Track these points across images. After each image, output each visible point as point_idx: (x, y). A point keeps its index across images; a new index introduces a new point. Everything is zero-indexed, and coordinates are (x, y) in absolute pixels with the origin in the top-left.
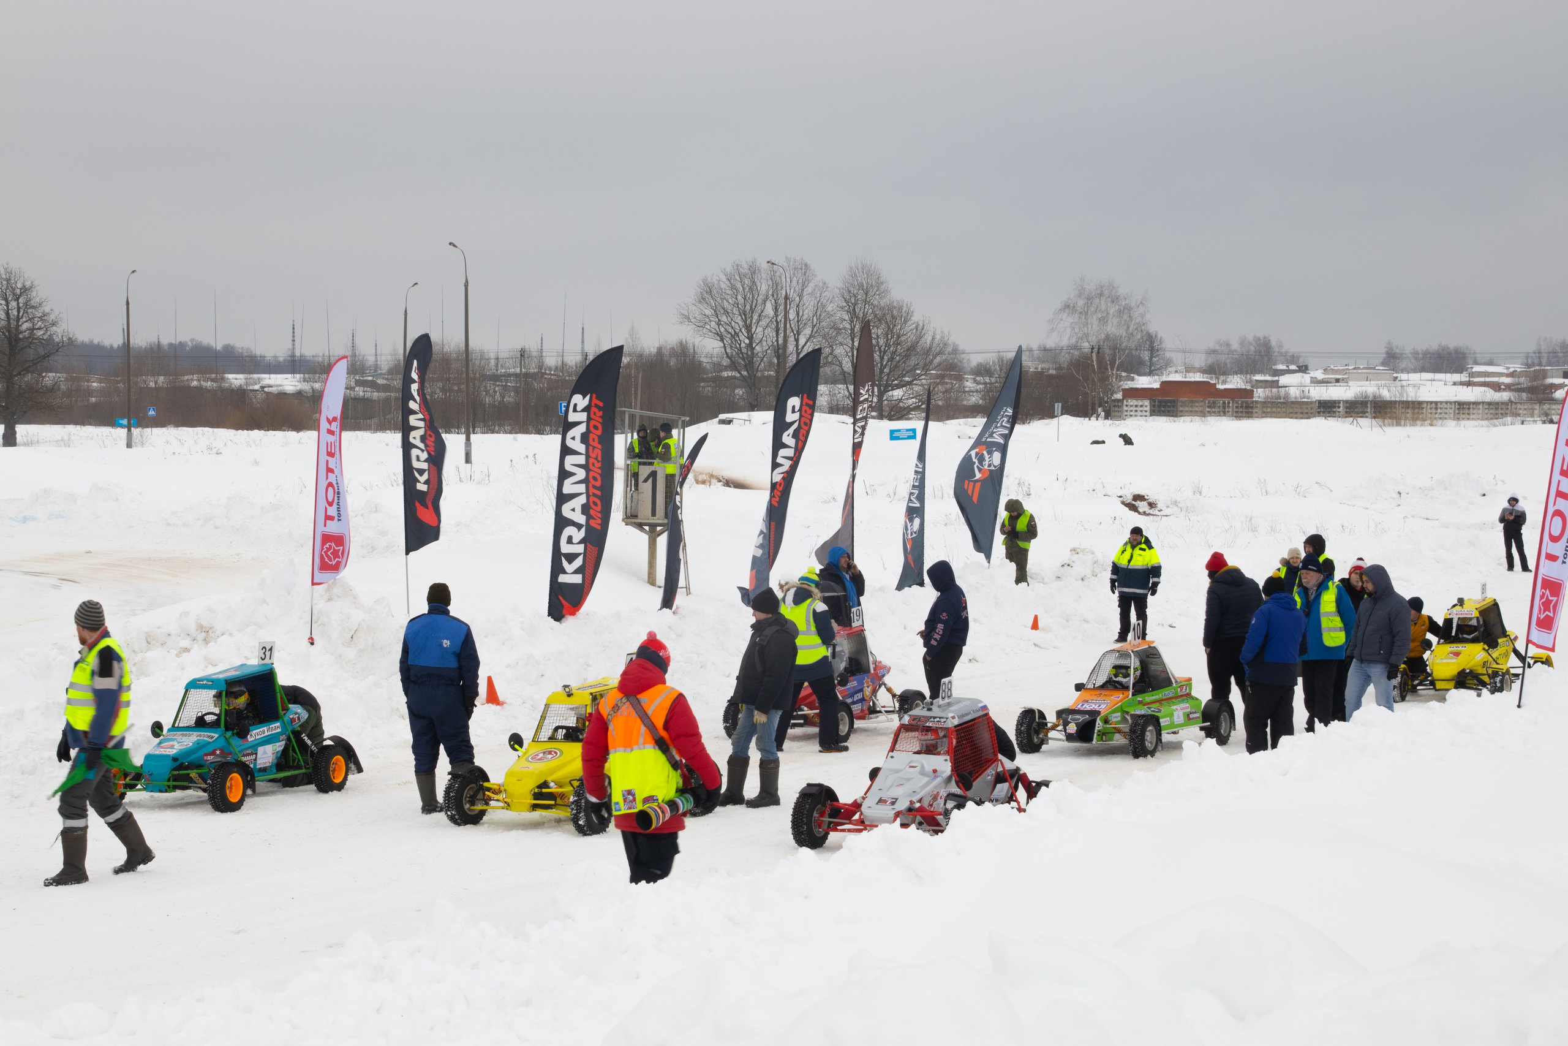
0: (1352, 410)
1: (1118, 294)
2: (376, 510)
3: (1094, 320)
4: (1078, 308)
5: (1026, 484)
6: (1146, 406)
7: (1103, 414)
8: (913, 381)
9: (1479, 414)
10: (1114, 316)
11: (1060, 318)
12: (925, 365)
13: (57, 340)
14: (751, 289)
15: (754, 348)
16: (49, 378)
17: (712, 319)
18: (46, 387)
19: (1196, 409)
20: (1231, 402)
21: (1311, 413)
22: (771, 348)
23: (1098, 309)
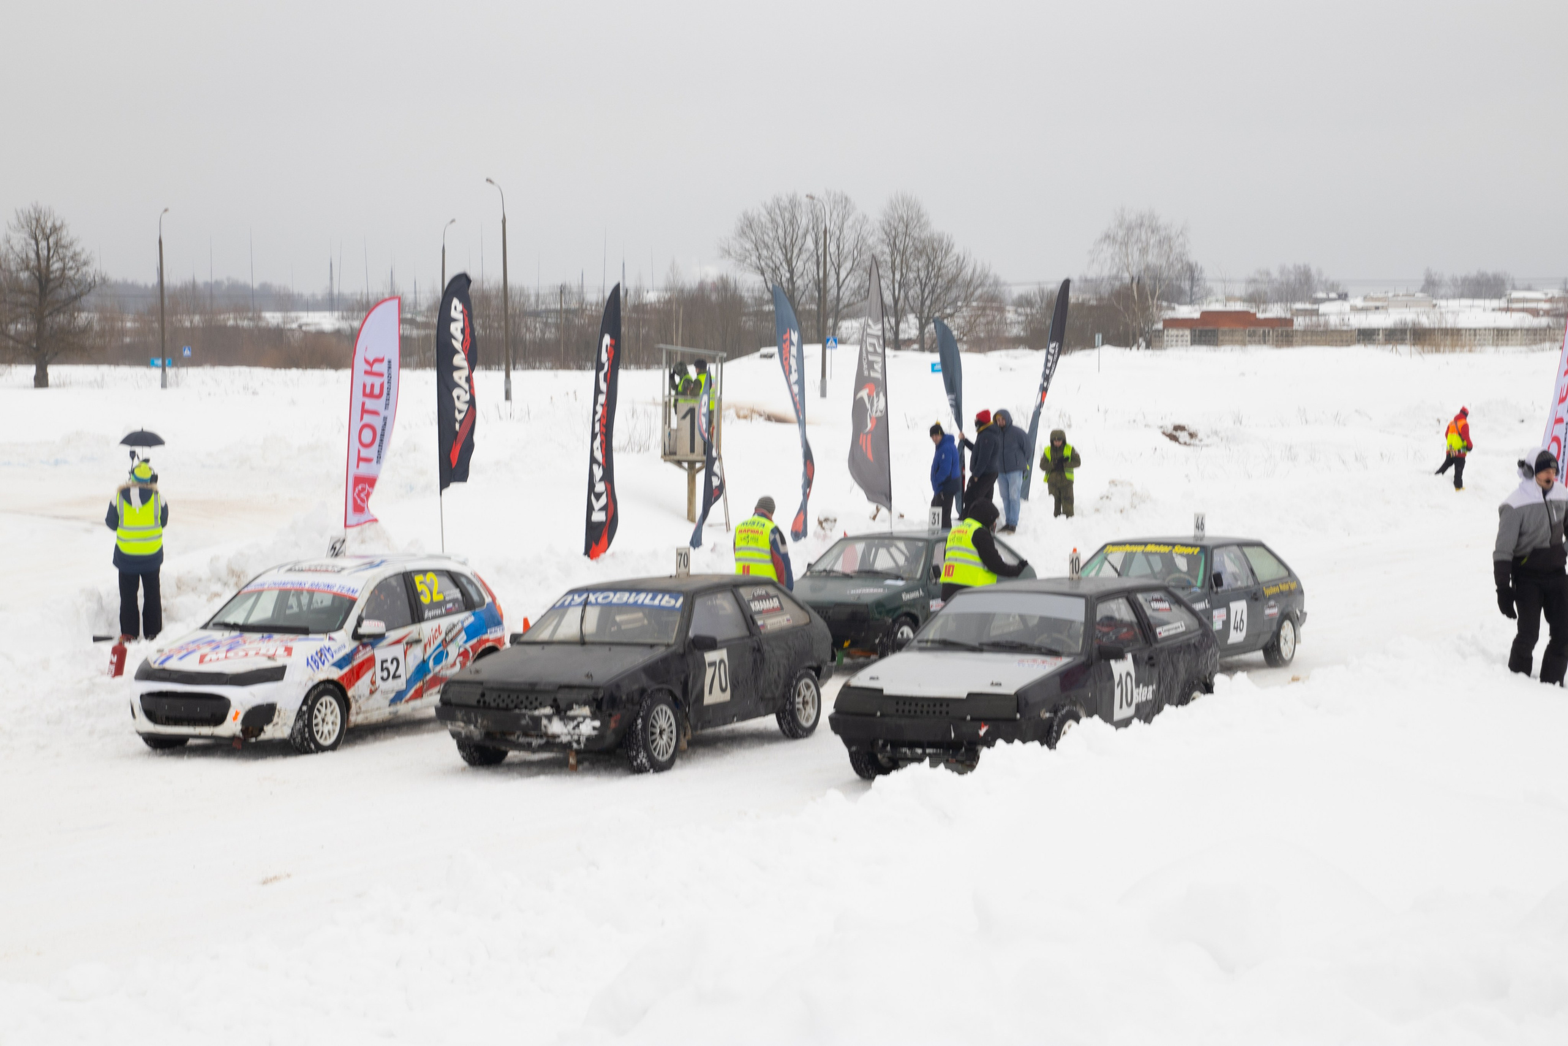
0: (1392, 337)
1: (1158, 224)
2: (415, 450)
3: (1134, 251)
4: (1119, 239)
5: (1067, 416)
6: (1187, 336)
7: (1144, 344)
8: (954, 313)
9: (1517, 340)
10: (1154, 246)
11: (1100, 248)
12: (966, 299)
13: (89, 280)
14: (791, 223)
15: (793, 283)
16: (83, 318)
17: (753, 253)
18: (79, 328)
19: (1237, 338)
20: (1271, 331)
21: (1351, 341)
22: (812, 282)
23: (1139, 240)
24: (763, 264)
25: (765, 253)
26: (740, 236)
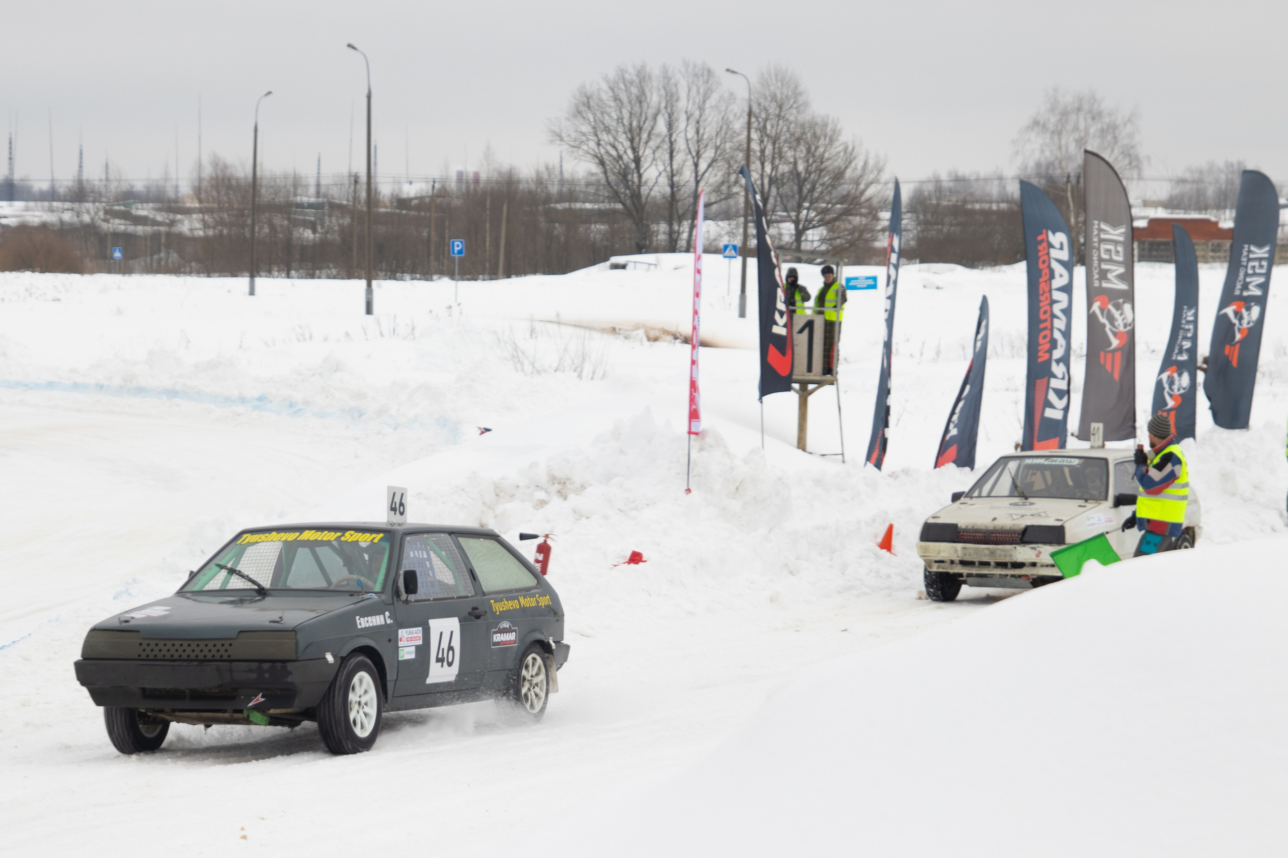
1: (1101, 108)
4: (1050, 126)
10: (1095, 134)
11: (1027, 138)
14: (639, 101)
15: (640, 176)
22: (664, 174)
23: (1076, 128)
24: (603, 151)
25: (605, 137)
26: (575, 116)
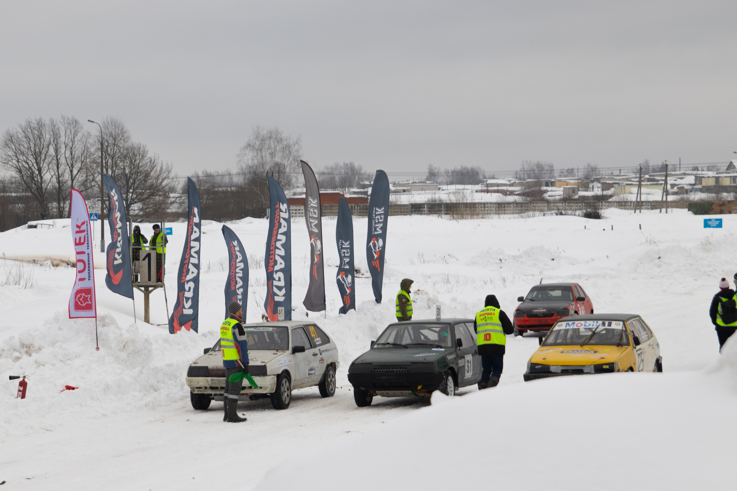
0: (433, 209)
1: (282, 137)
3: (267, 155)
4: (257, 147)
6: (302, 210)
9: (511, 210)
10: (279, 151)
11: (245, 153)
14: (39, 138)
15: (42, 177)
17: (13, 158)
19: (334, 211)
20: (356, 206)
21: (407, 212)
22: (54, 177)
23: (269, 148)
24: (20, 165)
25: (21, 157)
26: (4, 147)
